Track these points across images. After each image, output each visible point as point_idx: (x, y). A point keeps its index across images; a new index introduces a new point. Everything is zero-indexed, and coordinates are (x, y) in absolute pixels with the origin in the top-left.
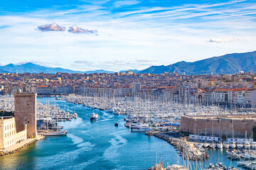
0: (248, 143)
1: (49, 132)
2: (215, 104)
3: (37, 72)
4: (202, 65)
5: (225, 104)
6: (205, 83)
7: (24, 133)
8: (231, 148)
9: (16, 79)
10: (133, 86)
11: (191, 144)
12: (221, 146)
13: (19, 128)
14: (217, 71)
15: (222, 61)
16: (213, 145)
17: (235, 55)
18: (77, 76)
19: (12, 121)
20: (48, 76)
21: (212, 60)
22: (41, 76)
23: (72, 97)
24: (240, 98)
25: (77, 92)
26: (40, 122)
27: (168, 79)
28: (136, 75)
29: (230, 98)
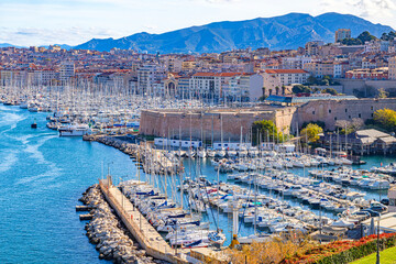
0: (244, 148)
2: (196, 96)
5: (210, 96)
6: (179, 65)
8: (217, 157)
10: (61, 68)
12: (203, 154)
14: (197, 49)
15: (206, 33)
16: (191, 153)
21: (190, 32)
24: (232, 88)
27: (120, 59)
29: (218, 87)
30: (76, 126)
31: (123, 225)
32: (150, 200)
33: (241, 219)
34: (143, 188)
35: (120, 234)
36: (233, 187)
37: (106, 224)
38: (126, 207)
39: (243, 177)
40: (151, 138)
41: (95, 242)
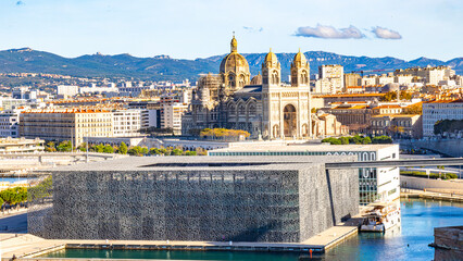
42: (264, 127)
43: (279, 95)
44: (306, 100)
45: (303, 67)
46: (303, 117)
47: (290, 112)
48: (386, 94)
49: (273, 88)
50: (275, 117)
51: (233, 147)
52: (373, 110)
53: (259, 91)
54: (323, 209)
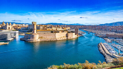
0: (121, 40)
1: (80, 35)
2: (114, 32)
3: (79, 25)
4: (111, 24)
5: (116, 32)
6: (112, 28)
7: (76, 35)
8: (117, 41)
9: (75, 26)
10: (96, 28)
11: (108, 39)
12: (115, 40)
13: (76, 34)
14: (115, 25)
15: (116, 23)
16: (113, 40)
17: (119, 22)
18: (86, 26)
19: (74, 33)
20: (80, 26)
21: (113, 23)
22: (79, 26)
23: (85, 29)
24: (119, 31)
25: (86, 29)
26: (79, 34)
27: (104, 27)
28: (97, 26)
29: (117, 30)
30: (98, 35)
31: (103, 49)
32: (107, 46)
33: (120, 50)
34: (106, 44)
35: (103, 50)
36: (119, 45)
37: (101, 48)
38: (104, 47)
39: (121, 44)
40: (107, 37)
41: (100, 51)
42: (6, 29)
43: (8, 26)
44: (11, 27)
45: (10, 24)
46: (10, 28)
47: (9, 28)
48: (19, 26)
49: (7, 26)
50: (8, 28)
51: (3, 31)
52: (17, 28)
53: (6, 26)
54: (10, 37)
